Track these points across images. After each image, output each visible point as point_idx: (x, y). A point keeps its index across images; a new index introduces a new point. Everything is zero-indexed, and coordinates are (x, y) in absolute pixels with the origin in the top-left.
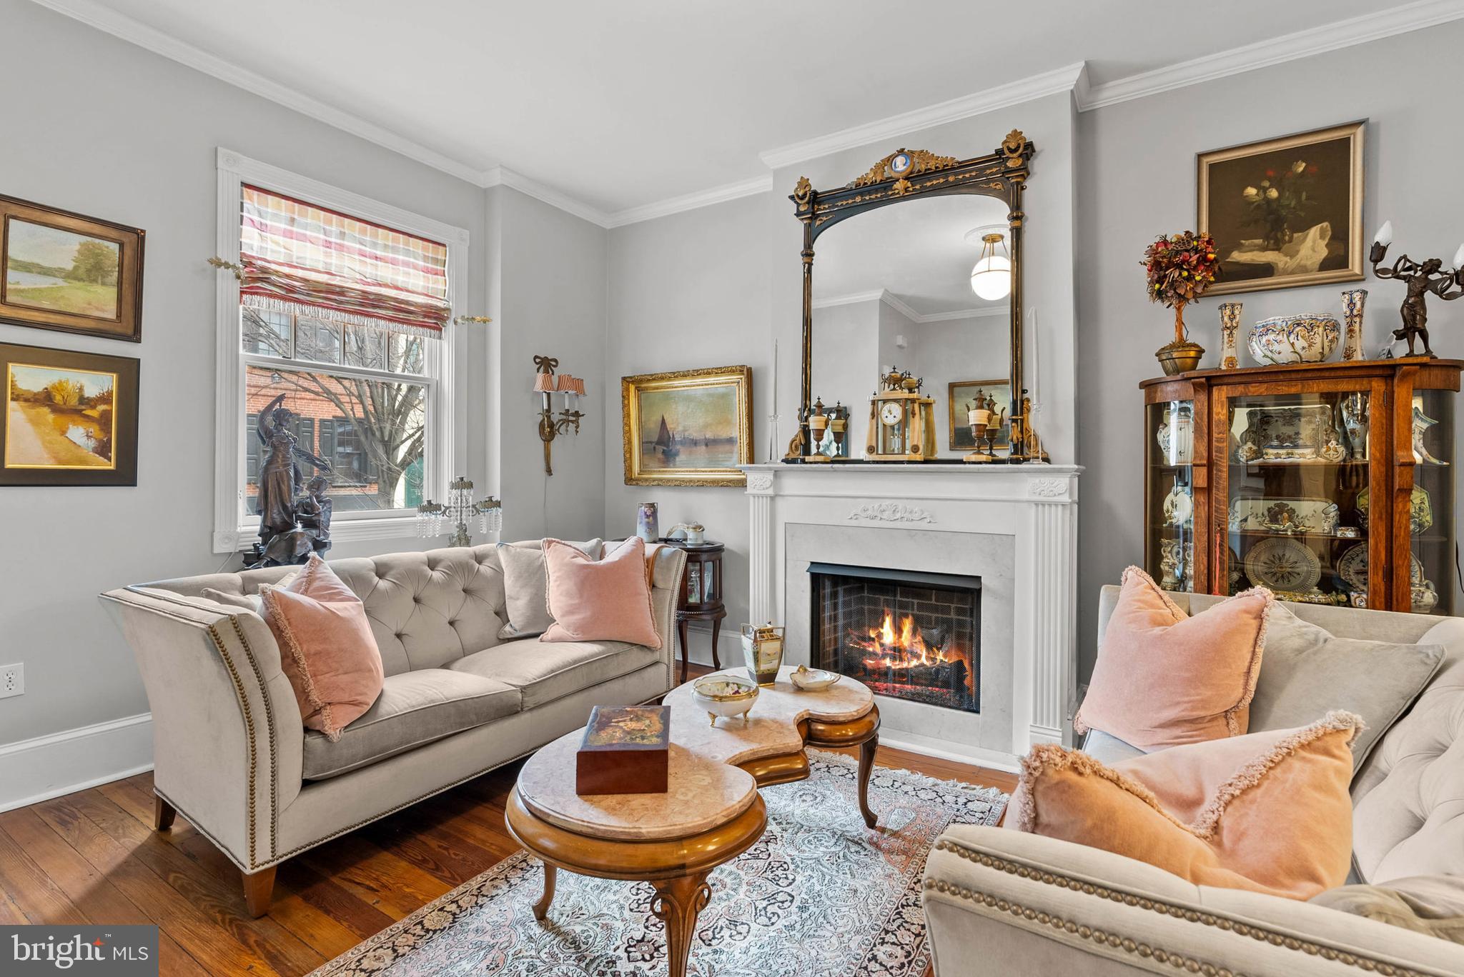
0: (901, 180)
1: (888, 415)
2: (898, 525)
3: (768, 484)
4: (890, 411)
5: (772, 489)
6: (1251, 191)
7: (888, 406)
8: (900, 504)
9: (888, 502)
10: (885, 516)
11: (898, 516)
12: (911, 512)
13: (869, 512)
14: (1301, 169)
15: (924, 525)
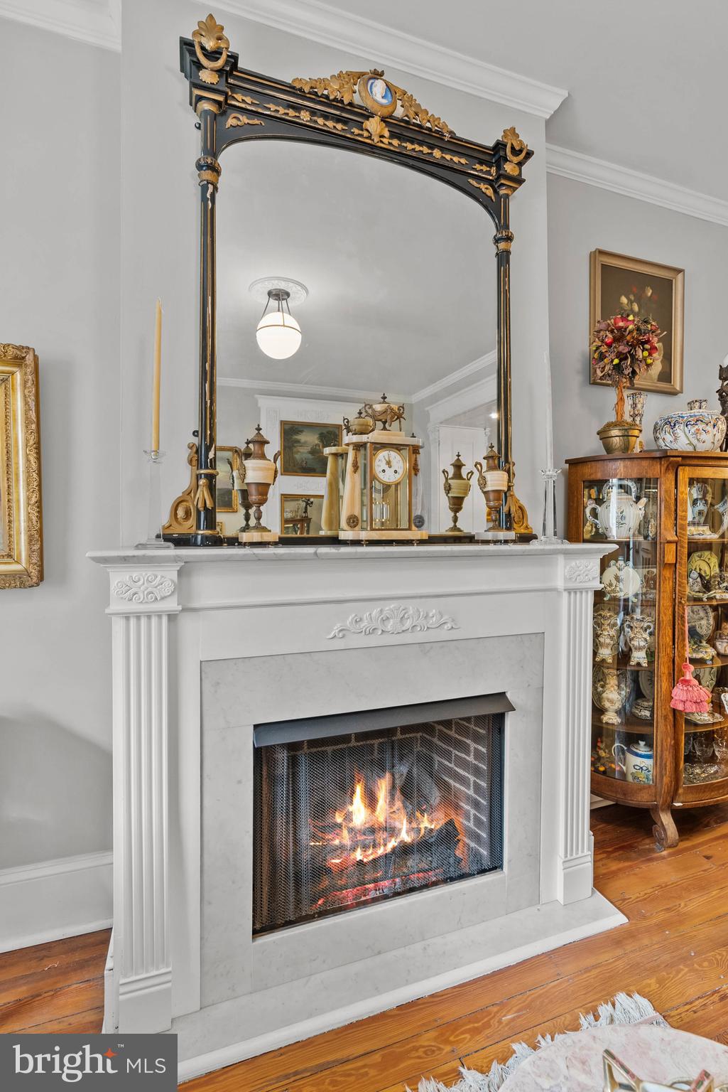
0: (377, 119)
1: (386, 467)
2: (407, 638)
3: (168, 588)
4: (389, 463)
5: (175, 598)
6: (624, 300)
7: (383, 455)
8: (411, 607)
9: (393, 605)
10: (389, 626)
11: (408, 624)
12: (426, 617)
13: (364, 624)
14: (649, 294)
15: (444, 634)
